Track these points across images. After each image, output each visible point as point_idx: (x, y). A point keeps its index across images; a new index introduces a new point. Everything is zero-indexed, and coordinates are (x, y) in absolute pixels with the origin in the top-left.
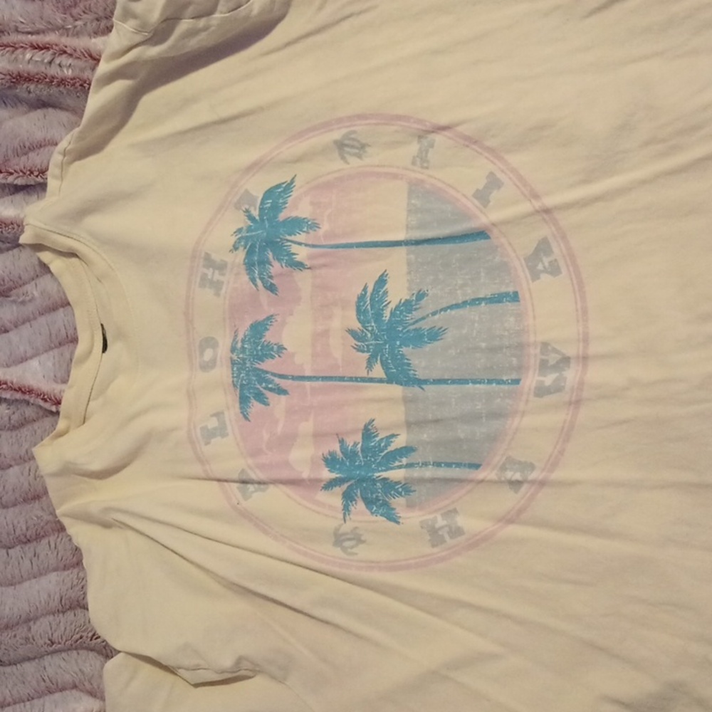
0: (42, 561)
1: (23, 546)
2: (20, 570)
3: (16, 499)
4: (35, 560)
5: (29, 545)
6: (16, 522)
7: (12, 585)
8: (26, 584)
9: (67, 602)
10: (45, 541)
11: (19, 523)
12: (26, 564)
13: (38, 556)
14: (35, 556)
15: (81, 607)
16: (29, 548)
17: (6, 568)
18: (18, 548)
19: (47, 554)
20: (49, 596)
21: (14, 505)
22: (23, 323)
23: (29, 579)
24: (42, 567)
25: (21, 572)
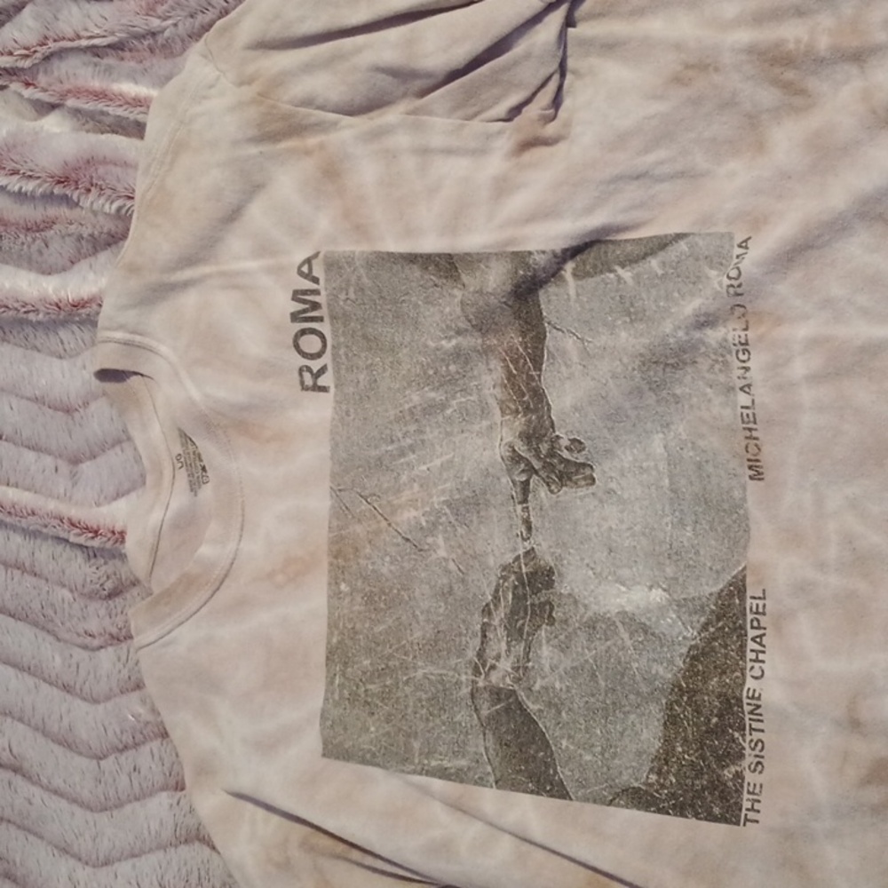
0: (146, 778)
1: (118, 755)
2: (117, 788)
3: (111, 690)
4: (134, 775)
5: (125, 754)
6: (106, 723)
7: (106, 810)
8: (128, 809)
9: (183, 832)
10: (145, 749)
11: (110, 724)
12: (123, 781)
13: (139, 772)
14: (135, 770)
15: (199, 840)
16: (127, 759)
17: (96, 786)
18: (112, 758)
19: (151, 768)
20: (161, 824)
21: (108, 698)
22: (113, 446)
23: (130, 802)
24: (144, 785)
25: (117, 793)
